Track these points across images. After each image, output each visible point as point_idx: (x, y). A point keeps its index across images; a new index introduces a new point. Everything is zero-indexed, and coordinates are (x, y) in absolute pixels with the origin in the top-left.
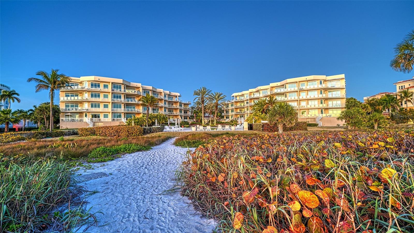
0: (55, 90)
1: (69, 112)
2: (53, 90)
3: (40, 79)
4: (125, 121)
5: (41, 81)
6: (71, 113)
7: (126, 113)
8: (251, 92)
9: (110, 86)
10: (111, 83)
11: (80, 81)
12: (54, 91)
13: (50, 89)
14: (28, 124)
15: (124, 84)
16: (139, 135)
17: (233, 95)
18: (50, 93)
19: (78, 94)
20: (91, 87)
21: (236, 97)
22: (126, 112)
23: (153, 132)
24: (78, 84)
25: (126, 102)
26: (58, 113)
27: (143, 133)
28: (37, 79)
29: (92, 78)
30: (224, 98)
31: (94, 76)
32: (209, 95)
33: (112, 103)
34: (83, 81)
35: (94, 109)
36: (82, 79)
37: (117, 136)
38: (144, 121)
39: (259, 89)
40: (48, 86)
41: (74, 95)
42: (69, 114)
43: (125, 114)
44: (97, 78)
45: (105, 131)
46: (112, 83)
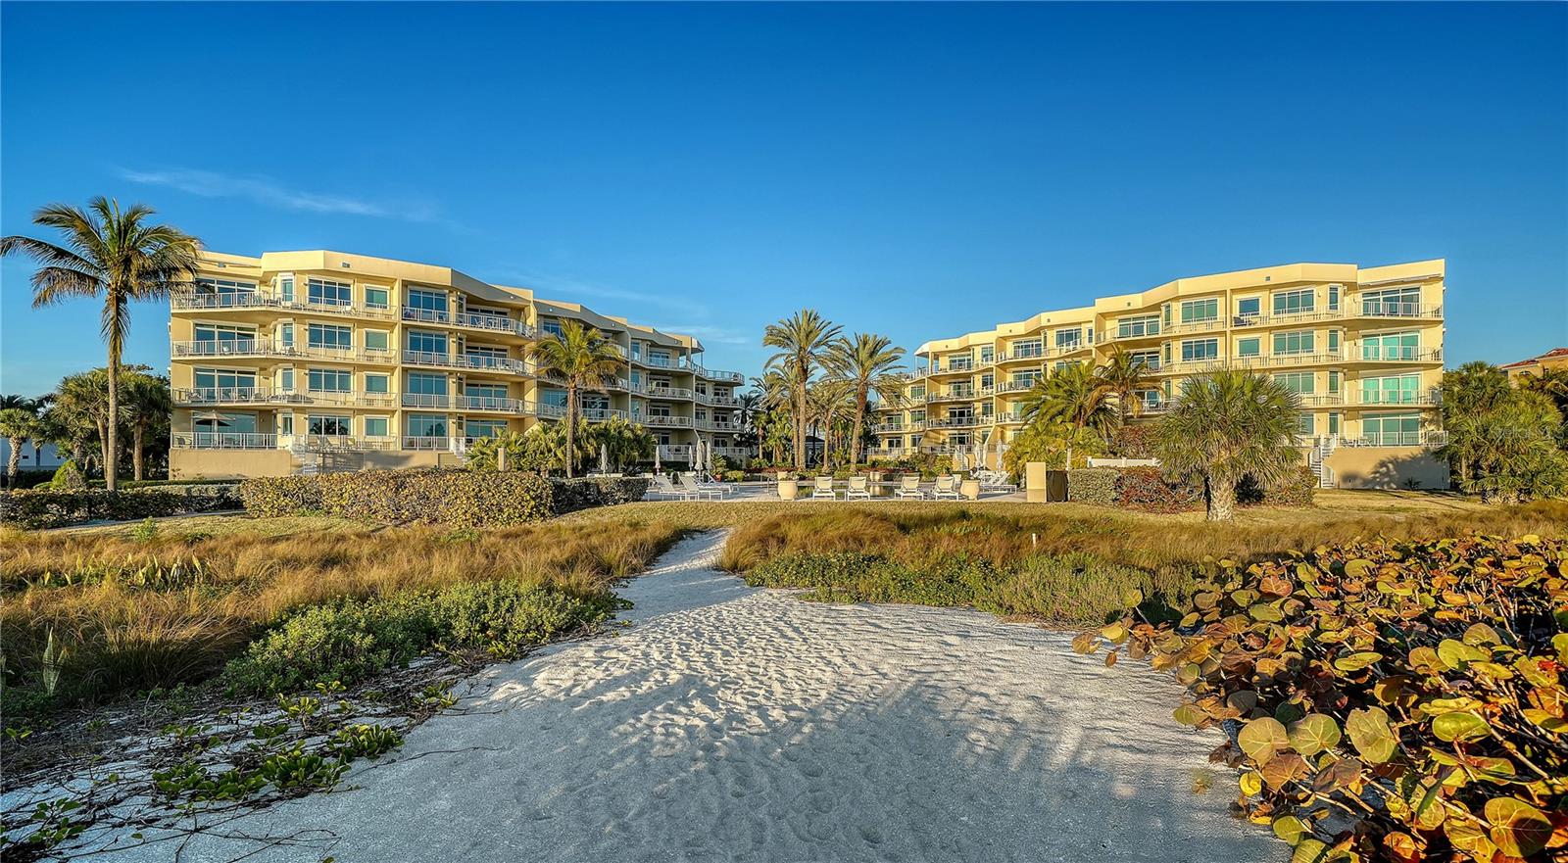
0: (128, 296)
1: (210, 409)
2: (120, 300)
3: (56, 245)
4: (463, 448)
5: (61, 253)
6: (219, 410)
7: (468, 415)
8: (1005, 338)
9: (395, 297)
10: (397, 286)
11: (259, 273)
12: (125, 301)
13: (104, 295)
14: (38, 459)
15: (457, 290)
16: (531, 515)
17: (925, 348)
18: (106, 310)
19: (254, 330)
20: (311, 301)
21: (936, 356)
22: (468, 411)
23: (597, 504)
24: (254, 286)
25: (469, 370)
26: (159, 409)
27: (551, 508)
28: (40, 244)
29: (314, 259)
30: (895, 358)
31: (322, 251)
32: (830, 346)
33: (405, 370)
34: (276, 273)
35: (323, 399)
36: (269, 261)
37: (426, 520)
38: (550, 451)
39: (1044, 323)
40: (96, 281)
41: (236, 331)
42: (213, 416)
43: (460, 418)
44: (339, 260)
45: (369, 495)
46: (405, 284)
